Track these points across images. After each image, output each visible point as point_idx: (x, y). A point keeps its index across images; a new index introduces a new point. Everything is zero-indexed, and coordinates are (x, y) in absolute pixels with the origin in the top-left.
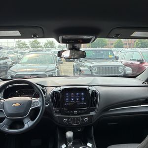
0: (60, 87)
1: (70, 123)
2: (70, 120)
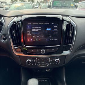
0: (21, 16)
1: (36, 64)
2: (36, 61)
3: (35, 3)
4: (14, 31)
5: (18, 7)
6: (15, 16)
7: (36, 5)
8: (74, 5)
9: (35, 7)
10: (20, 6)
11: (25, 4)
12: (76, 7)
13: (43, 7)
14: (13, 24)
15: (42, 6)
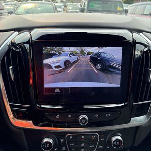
1: (64, 149)
2: (65, 141)
3: (57, 2)
4: (11, 67)
5: (28, 9)
6: (15, 30)
7: (60, 7)
8: (122, 9)
9: (59, 9)
10: (31, 8)
11: (41, 5)
12: (126, 11)
13: (71, 10)
14: (9, 50)
15: (71, 8)
